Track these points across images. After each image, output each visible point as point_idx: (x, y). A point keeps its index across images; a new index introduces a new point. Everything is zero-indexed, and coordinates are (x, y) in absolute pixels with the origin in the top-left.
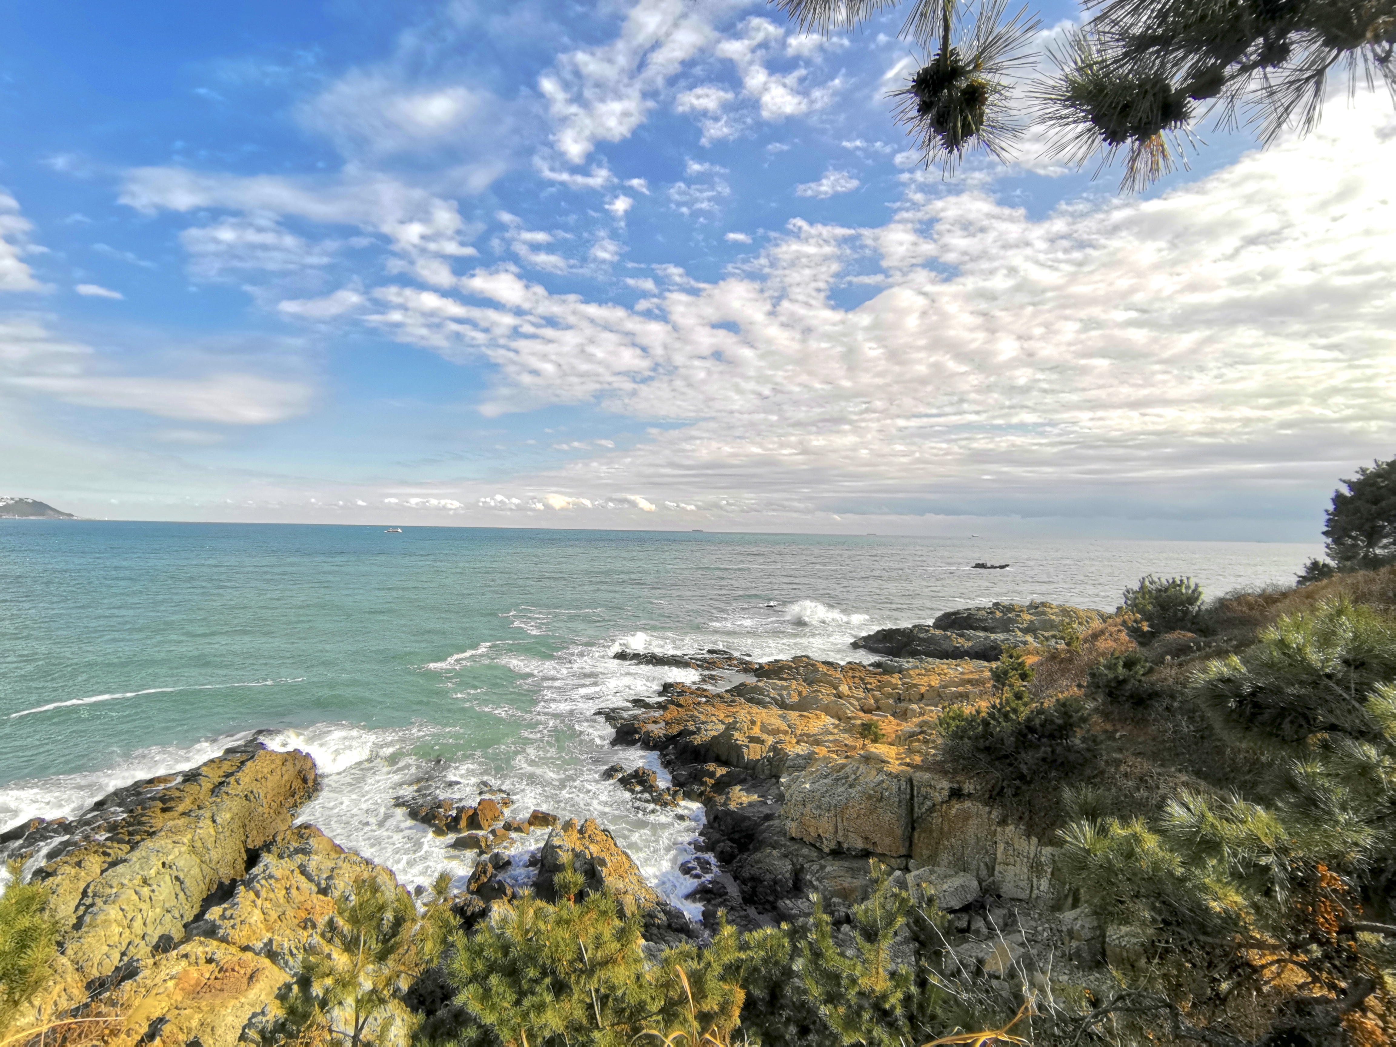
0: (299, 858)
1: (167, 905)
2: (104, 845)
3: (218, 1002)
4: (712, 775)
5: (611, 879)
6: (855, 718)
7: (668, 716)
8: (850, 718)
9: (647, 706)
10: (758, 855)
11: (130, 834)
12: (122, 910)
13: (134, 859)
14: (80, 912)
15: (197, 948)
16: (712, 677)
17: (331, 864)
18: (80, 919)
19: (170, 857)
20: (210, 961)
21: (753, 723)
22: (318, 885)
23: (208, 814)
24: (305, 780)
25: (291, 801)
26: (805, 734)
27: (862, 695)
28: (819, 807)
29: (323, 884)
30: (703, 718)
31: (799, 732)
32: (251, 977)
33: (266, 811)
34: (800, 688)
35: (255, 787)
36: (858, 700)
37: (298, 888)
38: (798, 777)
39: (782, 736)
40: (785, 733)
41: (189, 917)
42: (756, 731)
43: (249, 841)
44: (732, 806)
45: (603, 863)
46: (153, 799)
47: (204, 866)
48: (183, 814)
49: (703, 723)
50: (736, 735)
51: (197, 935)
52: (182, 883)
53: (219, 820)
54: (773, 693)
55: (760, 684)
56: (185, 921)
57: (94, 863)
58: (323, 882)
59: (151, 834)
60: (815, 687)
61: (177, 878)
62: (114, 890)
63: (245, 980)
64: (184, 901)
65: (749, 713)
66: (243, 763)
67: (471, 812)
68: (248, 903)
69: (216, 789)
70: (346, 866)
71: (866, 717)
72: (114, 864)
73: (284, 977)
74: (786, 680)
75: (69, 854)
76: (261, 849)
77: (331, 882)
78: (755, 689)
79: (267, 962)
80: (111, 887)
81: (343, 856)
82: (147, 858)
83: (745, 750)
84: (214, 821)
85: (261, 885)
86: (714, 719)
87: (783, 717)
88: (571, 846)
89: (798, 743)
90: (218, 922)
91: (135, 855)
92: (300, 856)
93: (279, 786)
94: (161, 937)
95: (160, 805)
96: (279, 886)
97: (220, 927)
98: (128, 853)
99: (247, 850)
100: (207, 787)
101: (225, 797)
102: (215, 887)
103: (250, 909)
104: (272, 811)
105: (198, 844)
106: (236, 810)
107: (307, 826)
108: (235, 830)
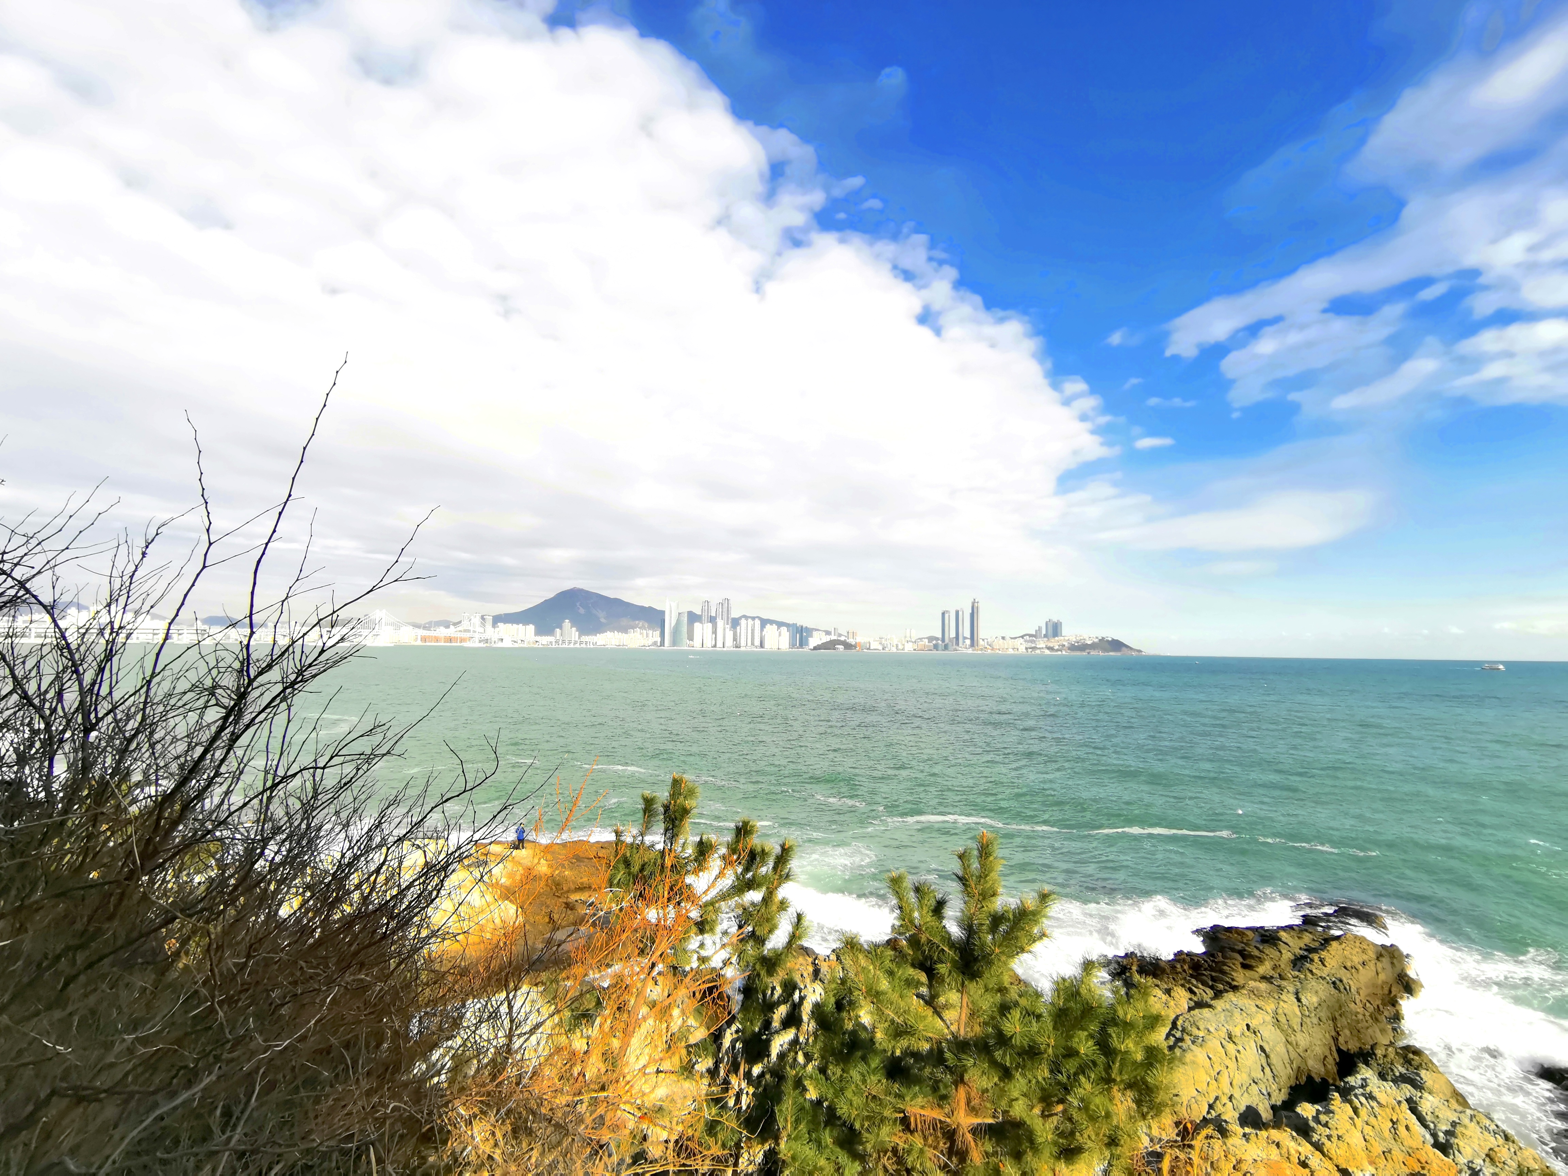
0: (1407, 1090)
1: (1254, 1075)
2: (1189, 982)
11: (1213, 979)
12: (1210, 1059)
13: (1219, 1008)
14: (1171, 1043)
15: (1289, 1141)
17: (1452, 1116)
18: (1171, 1049)
19: (1255, 1022)
20: (1304, 1165)
22: (1434, 1135)
23: (1291, 989)
25: (1391, 1009)
29: (1442, 1139)
33: (1361, 1010)
35: (1345, 975)
37: (1407, 1128)
41: (1277, 1100)
43: (1341, 1040)
47: (1289, 1046)
48: (1264, 978)
51: (1287, 1126)
52: (1267, 1056)
53: (1304, 1000)
56: (1273, 1102)
57: (1182, 997)
58: (1441, 1135)
59: (1235, 988)
61: (1262, 1049)
62: (1202, 1034)
64: (1271, 1080)
66: (1327, 941)
68: (1346, 1117)
69: (1299, 962)
70: (1473, 1127)
72: (1200, 1005)
76: (1356, 1055)
77: (1453, 1140)
80: (1198, 1029)
81: (1469, 1112)
82: (1229, 1012)
84: (1299, 1000)
85: (1360, 1100)
90: (1312, 1123)
91: (1219, 1004)
92: (1409, 1087)
93: (1375, 985)
94: (1249, 1108)
95: (1241, 960)
96: (1383, 1114)
97: (1313, 1130)
98: (1212, 999)
99: (1339, 1051)
100: (1287, 956)
101: (1309, 975)
102: (1304, 1078)
103: (1348, 1125)
104: (1367, 1014)
105: (1283, 1019)
106: (1323, 996)
107: (1417, 1052)
108: (1324, 1019)
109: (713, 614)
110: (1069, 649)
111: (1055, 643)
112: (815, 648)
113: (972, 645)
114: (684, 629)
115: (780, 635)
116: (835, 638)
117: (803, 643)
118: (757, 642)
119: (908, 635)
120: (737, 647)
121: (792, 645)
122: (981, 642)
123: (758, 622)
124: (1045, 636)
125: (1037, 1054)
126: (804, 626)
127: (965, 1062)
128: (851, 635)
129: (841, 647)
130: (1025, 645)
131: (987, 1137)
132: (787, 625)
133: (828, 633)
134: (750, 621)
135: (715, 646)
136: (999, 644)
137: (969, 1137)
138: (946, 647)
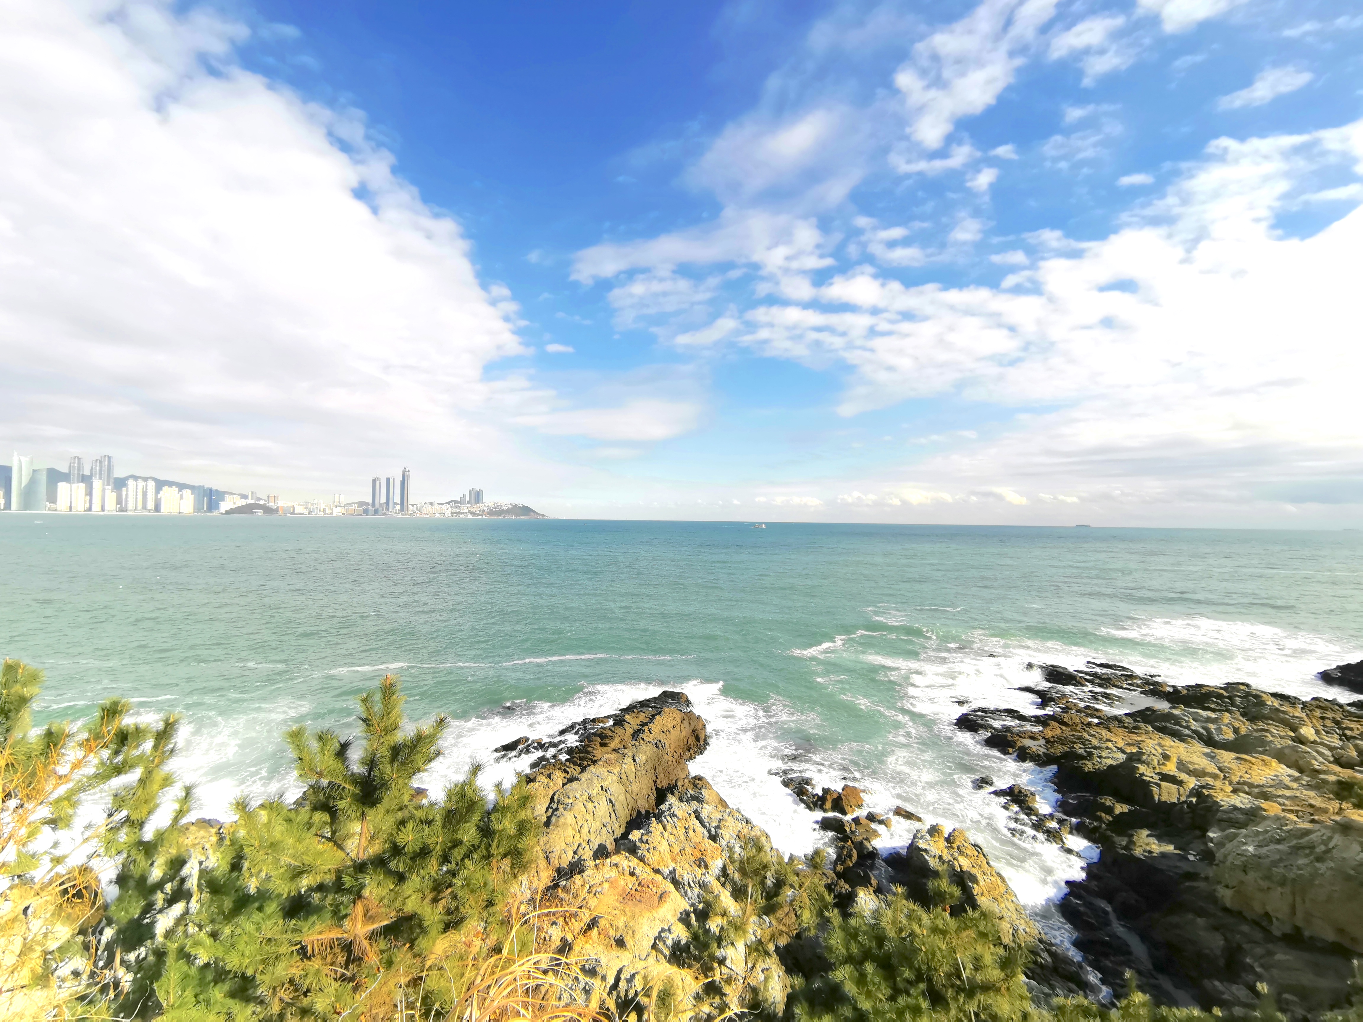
0: (695, 804)
1: (604, 821)
2: (565, 765)
3: (637, 910)
4: (1109, 810)
5: (983, 899)
6: (1325, 772)
7: (1049, 733)
8: (1318, 772)
9: (1022, 718)
10: (1174, 919)
11: (581, 759)
12: (576, 818)
13: (583, 779)
14: (549, 814)
15: (624, 860)
16: (1107, 696)
17: (719, 816)
18: (549, 818)
19: (606, 783)
20: (632, 874)
21: (1166, 757)
22: (709, 831)
23: (630, 754)
24: (698, 739)
25: (687, 753)
26: (1245, 783)
27: (1337, 742)
28: (1268, 878)
29: (713, 833)
30: (1095, 742)
31: (1235, 779)
32: (661, 897)
33: (670, 759)
34: (1237, 724)
35: (662, 737)
36: (1331, 749)
37: (694, 830)
38: (1236, 836)
39: (1210, 781)
40: (1215, 777)
41: (618, 834)
42: (1171, 768)
43: (658, 781)
44: (1138, 852)
45: (974, 879)
46: (594, 734)
47: (627, 794)
48: (614, 750)
49: (1095, 748)
50: (1142, 768)
51: (624, 850)
52: (613, 805)
53: (637, 760)
54: (1194, 725)
55: (1176, 712)
56: (615, 837)
57: (559, 777)
58: (713, 829)
59: (594, 762)
60: (1261, 725)
61: (611, 801)
62: (571, 801)
63: (656, 898)
64: (615, 821)
65: (1159, 745)
66: (653, 716)
67: (835, 796)
68: (658, 833)
69: (636, 734)
70: (730, 819)
71: (1345, 774)
72: (571, 780)
73: (684, 905)
74: (1214, 710)
75: (544, 767)
76: (667, 790)
77: (720, 831)
78: (1168, 717)
79: (671, 887)
80: (569, 798)
81: (728, 810)
82: (591, 780)
83: (1155, 789)
84: (634, 761)
85: (667, 819)
86: (1110, 745)
87: (1212, 757)
88: (938, 853)
89: (1235, 791)
90: (638, 844)
91: (584, 777)
92: (695, 802)
93: (679, 740)
94: (600, 845)
95: (599, 740)
96: (680, 824)
97: (639, 848)
98: (579, 774)
99: (657, 789)
100: (630, 731)
101: (642, 741)
102: (635, 814)
103: (659, 838)
104: (674, 760)
105: (624, 777)
106: (649, 754)
107: (700, 779)
108: (649, 770)
109: (87, 472)
110: (488, 513)
111: (476, 508)
112: (228, 512)
113: (402, 509)
114: (42, 488)
115: (181, 498)
116: (253, 502)
117: (213, 505)
118: (151, 505)
119: (337, 499)
120: (121, 510)
121: (198, 509)
122: (410, 508)
123: (151, 485)
124: (469, 502)
125: (428, 853)
126: (214, 488)
127: (362, 880)
128: (272, 499)
129: (260, 511)
130: (450, 510)
131: (382, 937)
132: (192, 488)
133: (244, 497)
134: (141, 483)
135: (90, 509)
136: (427, 509)
137: (365, 943)
138: (376, 512)
